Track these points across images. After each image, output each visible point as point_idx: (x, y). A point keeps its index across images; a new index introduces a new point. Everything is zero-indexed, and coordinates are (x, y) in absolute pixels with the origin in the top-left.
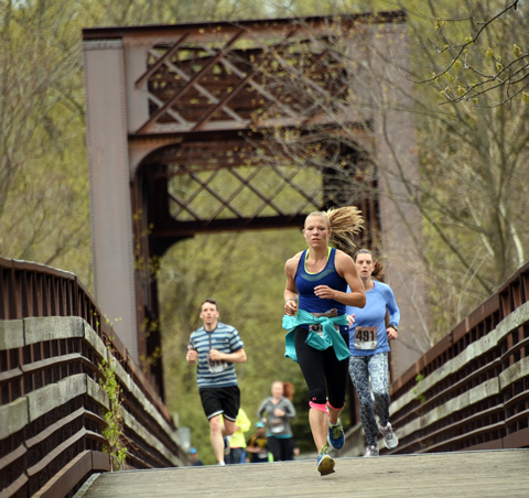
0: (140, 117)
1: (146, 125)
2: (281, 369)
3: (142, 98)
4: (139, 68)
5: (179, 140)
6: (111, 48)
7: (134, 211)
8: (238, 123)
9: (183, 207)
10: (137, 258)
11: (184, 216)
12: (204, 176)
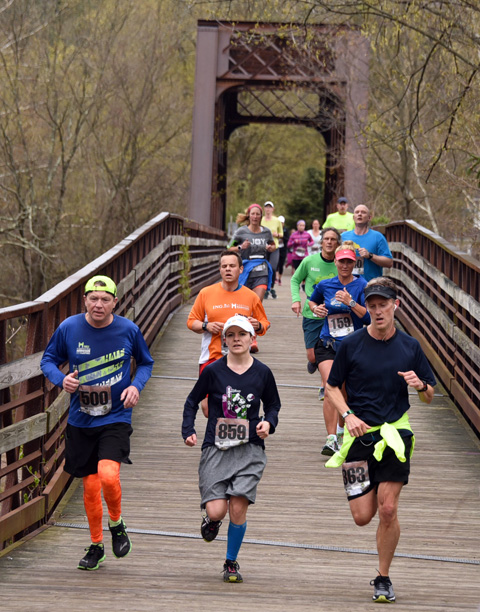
0: (224, 69)
1: (227, 73)
2: (291, 190)
3: (226, 59)
4: (226, 43)
5: (243, 83)
6: (212, 31)
7: (216, 115)
8: (275, 77)
9: (245, 108)
10: (216, 140)
11: (244, 113)
12: (256, 93)
